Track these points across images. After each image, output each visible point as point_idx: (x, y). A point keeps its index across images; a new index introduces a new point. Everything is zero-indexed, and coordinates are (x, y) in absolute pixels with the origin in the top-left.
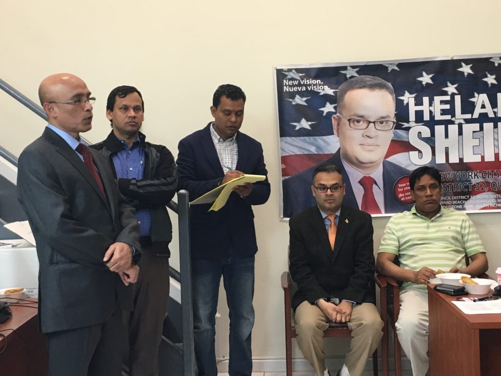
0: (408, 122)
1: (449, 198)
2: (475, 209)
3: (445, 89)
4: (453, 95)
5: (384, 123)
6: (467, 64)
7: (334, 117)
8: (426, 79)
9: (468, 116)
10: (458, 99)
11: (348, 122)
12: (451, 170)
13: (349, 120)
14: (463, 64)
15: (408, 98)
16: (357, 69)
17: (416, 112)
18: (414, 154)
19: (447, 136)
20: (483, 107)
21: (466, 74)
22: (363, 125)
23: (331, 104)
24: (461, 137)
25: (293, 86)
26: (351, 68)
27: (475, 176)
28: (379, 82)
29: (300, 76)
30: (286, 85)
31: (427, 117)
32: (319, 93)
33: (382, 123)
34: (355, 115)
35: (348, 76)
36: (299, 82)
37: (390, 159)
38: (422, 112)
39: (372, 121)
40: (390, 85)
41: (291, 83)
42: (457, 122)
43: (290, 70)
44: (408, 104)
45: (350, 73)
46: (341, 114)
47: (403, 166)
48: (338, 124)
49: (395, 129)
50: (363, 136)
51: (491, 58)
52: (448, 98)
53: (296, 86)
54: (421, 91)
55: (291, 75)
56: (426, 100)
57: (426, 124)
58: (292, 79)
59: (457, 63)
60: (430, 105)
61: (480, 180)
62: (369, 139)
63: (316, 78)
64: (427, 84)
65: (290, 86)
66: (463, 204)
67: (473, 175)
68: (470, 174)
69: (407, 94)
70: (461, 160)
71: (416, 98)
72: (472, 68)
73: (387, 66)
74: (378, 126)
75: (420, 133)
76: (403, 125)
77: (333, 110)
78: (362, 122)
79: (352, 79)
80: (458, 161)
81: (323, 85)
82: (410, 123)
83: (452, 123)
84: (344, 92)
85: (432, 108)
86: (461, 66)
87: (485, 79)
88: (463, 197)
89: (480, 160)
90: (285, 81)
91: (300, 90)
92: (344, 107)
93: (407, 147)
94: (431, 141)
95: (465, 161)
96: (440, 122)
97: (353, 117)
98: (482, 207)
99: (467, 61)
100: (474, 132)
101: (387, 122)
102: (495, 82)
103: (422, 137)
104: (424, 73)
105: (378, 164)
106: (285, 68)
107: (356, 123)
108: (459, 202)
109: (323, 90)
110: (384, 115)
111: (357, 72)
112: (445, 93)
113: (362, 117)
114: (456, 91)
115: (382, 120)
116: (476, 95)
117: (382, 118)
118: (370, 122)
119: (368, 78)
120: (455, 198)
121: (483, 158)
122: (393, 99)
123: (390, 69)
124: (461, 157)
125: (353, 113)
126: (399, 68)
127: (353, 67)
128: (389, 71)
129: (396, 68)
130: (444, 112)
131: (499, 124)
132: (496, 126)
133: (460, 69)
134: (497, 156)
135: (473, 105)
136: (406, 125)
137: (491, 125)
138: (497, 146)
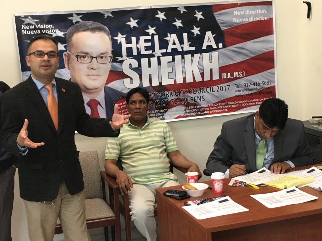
0: (121, 56)
1: (153, 112)
2: (171, 119)
3: (147, 31)
4: (153, 35)
5: (104, 57)
6: (162, 12)
7: (64, 54)
8: (133, 23)
9: (164, 51)
10: (156, 38)
11: (76, 58)
12: (154, 91)
13: (77, 56)
14: (159, 12)
15: (121, 38)
16: (81, 16)
17: (127, 48)
18: (127, 81)
19: (150, 66)
20: (174, 44)
21: (161, 19)
22: (87, 60)
23: (62, 44)
24: (159, 66)
25: (30, 30)
26: (76, 15)
27: (170, 94)
28: (98, 26)
29: (35, 22)
30: (24, 30)
31: (135, 53)
32: (52, 35)
33: (102, 58)
34: (81, 52)
35: (74, 21)
36: (35, 27)
37: (109, 85)
38: (131, 48)
39: (94, 56)
40: (106, 28)
41: (28, 27)
42: (156, 55)
43: (26, 17)
44: (121, 43)
45: (75, 19)
46: (70, 51)
47: (119, 90)
48: (69, 60)
49: (112, 62)
50: (88, 69)
51: (178, 7)
52: (149, 37)
53: (32, 29)
54: (130, 33)
55: (28, 21)
56: (134, 39)
57: (135, 57)
58: (29, 24)
59: (154, 11)
60: (137, 43)
61: (174, 97)
62: (93, 71)
63: (48, 23)
64: (134, 27)
65: (27, 30)
66: (163, 116)
67: (169, 94)
68: (167, 93)
69: (120, 35)
70: (160, 83)
71: (126, 38)
72: (165, 15)
73: (103, 13)
74: (100, 60)
75: (130, 64)
76: (118, 59)
77: (64, 49)
78: (87, 58)
79: (78, 24)
80: (158, 84)
81: (55, 29)
82: (123, 57)
83: (153, 56)
84: (72, 34)
85: (138, 46)
86: (158, 14)
87: (174, 23)
88: (163, 111)
89: (173, 83)
90: (22, 26)
91: (36, 33)
92: (72, 46)
93: (122, 75)
94: (138, 70)
95: (163, 84)
96: (145, 56)
97: (79, 54)
98: (176, 117)
99: (162, 10)
100: (168, 62)
101: (106, 57)
102: (181, 25)
103: (132, 67)
104: (131, 19)
105: (101, 90)
106: (22, 15)
107: (82, 58)
108: (160, 114)
109: (55, 32)
110: (103, 52)
111: (81, 18)
112: (147, 34)
113: (87, 53)
114: (154, 33)
115: (102, 56)
116: (169, 35)
117: (102, 54)
118: (93, 57)
119: (89, 23)
120: (157, 111)
121: (175, 81)
122: (110, 39)
123: (106, 16)
124: (160, 81)
125: (79, 51)
126: (112, 15)
127: (78, 14)
128: (105, 17)
129: (111, 15)
130: (147, 48)
131: (185, 56)
132: (183, 58)
133: (157, 16)
134: (185, 79)
135: (167, 43)
136: (120, 59)
137: (180, 56)
138: (184, 72)
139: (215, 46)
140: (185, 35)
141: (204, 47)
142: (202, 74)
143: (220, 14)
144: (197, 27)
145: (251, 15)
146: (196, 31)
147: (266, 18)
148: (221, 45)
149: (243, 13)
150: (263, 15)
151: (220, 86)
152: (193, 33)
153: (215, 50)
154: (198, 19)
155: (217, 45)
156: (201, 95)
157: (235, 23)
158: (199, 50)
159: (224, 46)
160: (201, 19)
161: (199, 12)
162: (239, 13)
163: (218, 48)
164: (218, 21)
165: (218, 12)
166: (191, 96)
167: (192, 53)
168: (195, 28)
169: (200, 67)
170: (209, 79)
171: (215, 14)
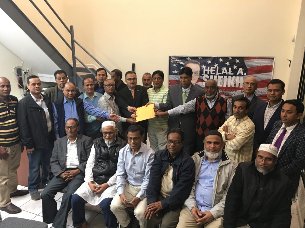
0: (203, 74)
3: (214, 65)
4: (216, 67)
6: (221, 58)
8: (209, 62)
9: (220, 74)
10: (218, 68)
14: (220, 58)
15: (204, 67)
17: (207, 69)
20: (225, 71)
21: (221, 61)
24: (217, 79)
25: (173, 61)
27: (220, 90)
30: (171, 61)
31: (208, 73)
32: (180, 64)
33: (196, 73)
36: (175, 60)
40: (199, 63)
42: (217, 75)
43: (173, 57)
44: (203, 69)
45: (189, 59)
51: (229, 57)
52: (215, 68)
54: (207, 65)
55: (173, 58)
56: (209, 68)
57: (208, 75)
58: (173, 59)
59: (219, 58)
60: (210, 69)
61: (222, 92)
63: (179, 59)
64: (210, 63)
69: (204, 66)
71: (206, 67)
72: (223, 60)
74: (195, 74)
75: (206, 77)
81: (181, 62)
83: (215, 75)
84: (187, 64)
85: (210, 70)
86: (220, 59)
87: (226, 63)
90: (171, 59)
91: (175, 62)
93: (202, 80)
96: (212, 75)
99: (222, 58)
100: (221, 78)
101: (197, 73)
102: (229, 64)
104: (209, 60)
106: (172, 56)
110: (197, 71)
114: (217, 66)
116: (223, 68)
117: (196, 72)
121: (223, 86)
122: (200, 67)
123: (200, 58)
127: (190, 57)
129: (201, 58)
130: (213, 72)
131: (229, 76)
132: (228, 77)
133: (219, 60)
134: (227, 85)
135: (222, 71)
136: (202, 74)
137: (227, 76)
138: (227, 83)
139: (242, 74)
140: (230, 69)
141: (238, 74)
142: (235, 85)
143: (247, 61)
144: (236, 66)
145: (262, 63)
146: (235, 67)
147: (270, 65)
148: (245, 74)
149: (258, 62)
150: (268, 63)
151: (242, 90)
152: (234, 68)
153: (242, 76)
154: (237, 63)
155: (244, 74)
156: (233, 93)
157: (254, 65)
158: (235, 75)
159: (247, 75)
160: (238, 63)
161: (237, 60)
162: (256, 62)
163: (244, 75)
164: (246, 64)
165: (246, 61)
166: (229, 92)
167: (232, 76)
168: (235, 66)
169: (235, 82)
170: (238, 87)
171: (245, 61)
